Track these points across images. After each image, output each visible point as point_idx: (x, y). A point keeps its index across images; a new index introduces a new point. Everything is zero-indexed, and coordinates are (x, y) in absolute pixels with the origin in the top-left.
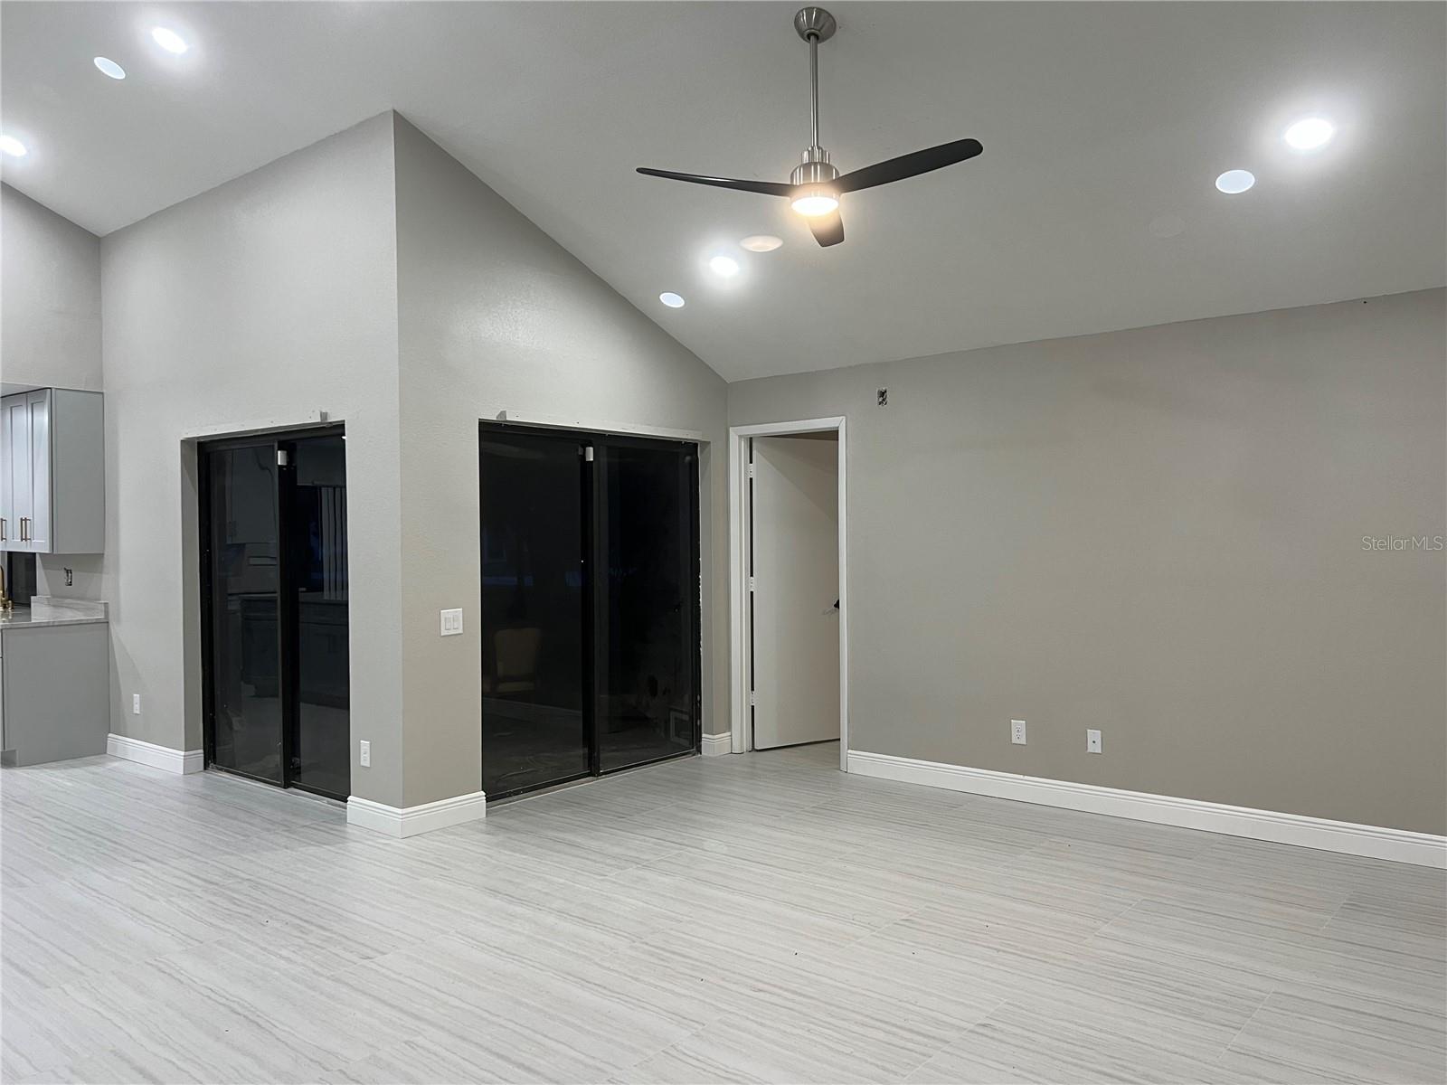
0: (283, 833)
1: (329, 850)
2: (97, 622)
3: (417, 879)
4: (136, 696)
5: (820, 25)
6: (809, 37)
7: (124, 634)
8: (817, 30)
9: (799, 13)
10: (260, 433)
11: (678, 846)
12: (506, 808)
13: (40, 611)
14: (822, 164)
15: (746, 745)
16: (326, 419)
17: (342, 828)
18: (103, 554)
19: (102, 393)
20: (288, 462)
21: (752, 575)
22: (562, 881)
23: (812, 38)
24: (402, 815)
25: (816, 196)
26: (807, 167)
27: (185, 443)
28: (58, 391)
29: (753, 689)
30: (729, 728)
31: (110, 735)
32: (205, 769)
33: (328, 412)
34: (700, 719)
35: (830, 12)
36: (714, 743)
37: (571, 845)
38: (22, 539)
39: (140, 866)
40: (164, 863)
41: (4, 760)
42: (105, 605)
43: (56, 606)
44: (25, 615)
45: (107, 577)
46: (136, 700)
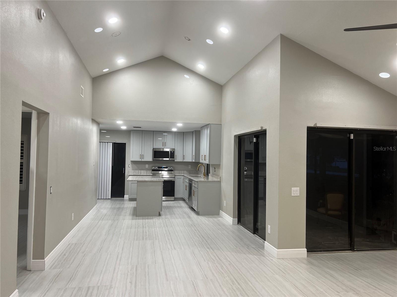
1: (255, 257)
2: (218, 181)
4: (225, 201)
7: (223, 185)
10: (249, 133)
12: (315, 256)
13: (211, 178)
17: (261, 250)
18: (220, 165)
19: (221, 124)
20: (256, 141)
24: (277, 251)
27: (235, 136)
28: (212, 124)
31: (220, 211)
32: (238, 224)
33: (263, 126)
38: (205, 160)
39: (208, 250)
40: (213, 250)
41: (198, 213)
42: (220, 177)
43: (212, 176)
44: (208, 178)
45: (221, 170)
46: (225, 203)
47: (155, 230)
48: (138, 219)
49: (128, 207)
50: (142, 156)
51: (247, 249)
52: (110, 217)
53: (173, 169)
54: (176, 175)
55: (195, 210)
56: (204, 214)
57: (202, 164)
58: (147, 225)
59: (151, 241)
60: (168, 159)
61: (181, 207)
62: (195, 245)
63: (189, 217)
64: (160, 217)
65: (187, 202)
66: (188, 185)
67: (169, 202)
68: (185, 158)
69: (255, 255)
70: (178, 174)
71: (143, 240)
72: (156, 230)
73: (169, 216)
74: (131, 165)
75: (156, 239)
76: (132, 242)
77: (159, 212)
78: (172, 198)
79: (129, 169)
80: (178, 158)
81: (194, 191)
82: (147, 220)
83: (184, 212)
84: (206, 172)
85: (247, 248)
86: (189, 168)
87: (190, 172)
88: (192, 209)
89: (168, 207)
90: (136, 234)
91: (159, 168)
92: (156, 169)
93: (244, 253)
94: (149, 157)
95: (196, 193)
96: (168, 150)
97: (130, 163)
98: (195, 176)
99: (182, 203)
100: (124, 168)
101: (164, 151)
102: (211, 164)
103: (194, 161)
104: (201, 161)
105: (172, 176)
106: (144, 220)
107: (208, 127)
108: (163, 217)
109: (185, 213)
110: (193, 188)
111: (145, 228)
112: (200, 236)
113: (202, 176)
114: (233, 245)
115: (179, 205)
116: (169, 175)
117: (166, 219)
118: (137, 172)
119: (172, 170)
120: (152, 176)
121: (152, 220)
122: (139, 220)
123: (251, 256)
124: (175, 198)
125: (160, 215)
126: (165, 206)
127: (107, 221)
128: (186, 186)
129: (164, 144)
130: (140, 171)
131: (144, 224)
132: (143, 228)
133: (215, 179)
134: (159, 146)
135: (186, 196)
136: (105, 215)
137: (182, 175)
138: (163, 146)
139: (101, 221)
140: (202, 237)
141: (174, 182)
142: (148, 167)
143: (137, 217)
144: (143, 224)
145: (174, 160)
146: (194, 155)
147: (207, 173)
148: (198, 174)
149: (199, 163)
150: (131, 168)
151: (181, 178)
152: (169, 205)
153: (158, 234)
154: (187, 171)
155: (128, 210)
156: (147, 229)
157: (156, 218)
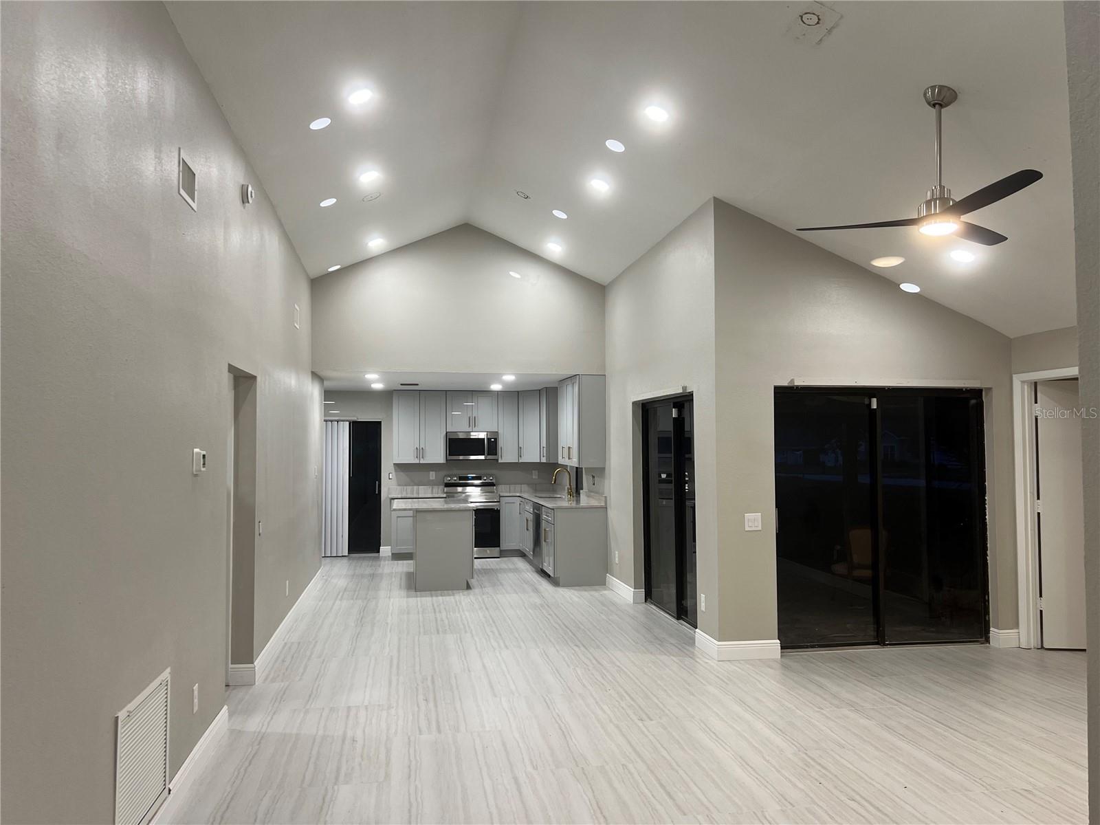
0: (657, 645)
1: (672, 659)
2: (601, 507)
3: (705, 685)
4: (617, 552)
5: (942, 97)
6: (934, 105)
7: (612, 514)
8: (942, 99)
9: (925, 91)
11: (896, 702)
12: (798, 655)
13: (584, 500)
14: (940, 199)
15: (1034, 642)
16: (686, 390)
17: (690, 649)
18: (604, 468)
19: (605, 376)
20: (678, 416)
21: (1038, 498)
22: (790, 706)
23: (937, 106)
24: (718, 646)
25: (935, 223)
26: (928, 203)
27: (634, 403)
28: (583, 376)
29: (1041, 596)
30: (1016, 625)
31: (608, 575)
32: (646, 602)
33: (685, 386)
34: (989, 615)
35: (949, 86)
36: (1000, 637)
37: (821, 686)
38: (569, 458)
39: (575, 648)
40: (586, 649)
41: (554, 581)
42: (606, 497)
43: (588, 496)
44: (578, 501)
45: (606, 482)
46: (617, 555)
47: (461, 616)
48: (421, 597)
49: (392, 573)
50: (420, 452)
51: (659, 647)
52: (357, 593)
53: (494, 481)
54: (502, 494)
55: (549, 576)
56: (570, 584)
57: (564, 467)
58: (442, 606)
59: (455, 636)
60: (482, 457)
61: (516, 570)
62: (550, 641)
63: (536, 590)
64: (470, 591)
65: (531, 558)
66: (531, 517)
67: (487, 561)
68: (522, 455)
69: (673, 656)
70: (506, 492)
71: (438, 633)
72: (464, 617)
73: (489, 590)
74: (394, 473)
75: (466, 632)
76: (417, 638)
77: (467, 582)
78: (495, 551)
79: (389, 484)
80: (507, 454)
81: (545, 530)
82: (440, 598)
83: (524, 581)
84: (574, 486)
85: (659, 644)
86: (534, 477)
87: (536, 489)
88: (543, 573)
89: (486, 572)
90: (421, 625)
91: (461, 478)
92: (453, 482)
93: (651, 653)
94: (437, 454)
95: (550, 536)
96: (482, 435)
97: (392, 468)
98: (548, 495)
99: (519, 563)
100: (377, 482)
101: (472, 437)
102: (583, 466)
103: (544, 460)
104: (561, 461)
105: (493, 498)
106: (434, 598)
107: (576, 382)
108: (477, 590)
109: (527, 582)
110: (543, 524)
111: (440, 612)
112: (559, 625)
113: (565, 495)
114: (630, 640)
115: (511, 566)
116: (486, 495)
117: (483, 594)
118: (409, 490)
119: (492, 485)
120: (446, 498)
121: (452, 597)
122: (424, 599)
123: (663, 658)
124: (501, 551)
125: (468, 587)
126: (479, 570)
127: (352, 601)
128: (527, 520)
129: (473, 422)
130: (415, 487)
131: (435, 605)
132: (435, 612)
133: (594, 503)
134: (459, 426)
135: (528, 547)
136: (345, 589)
137: (518, 495)
138: (469, 426)
139: (338, 602)
140: (564, 627)
141: (498, 511)
142: (434, 478)
143: (418, 593)
144: (433, 605)
145: (497, 460)
146: (545, 446)
147: (577, 489)
148: (554, 491)
149: (556, 465)
150: (394, 482)
151: (514, 503)
152: (489, 567)
153: (468, 623)
154: (528, 484)
155: (393, 579)
156: (444, 614)
157: (461, 594)
